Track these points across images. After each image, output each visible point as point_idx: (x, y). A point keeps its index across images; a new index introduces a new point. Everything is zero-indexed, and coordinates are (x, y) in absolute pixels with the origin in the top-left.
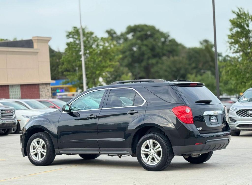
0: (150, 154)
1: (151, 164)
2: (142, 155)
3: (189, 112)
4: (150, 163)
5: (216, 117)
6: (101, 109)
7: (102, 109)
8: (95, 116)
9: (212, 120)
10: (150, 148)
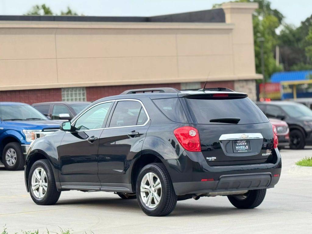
0: (150, 192)
1: (150, 207)
2: (141, 193)
3: (195, 135)
4: (149, 205)
5: (246, 142)
6: (103, 129)
7: (105, 128)
8: (96, 139)
9: (237, 147)
10: (150, 185)
